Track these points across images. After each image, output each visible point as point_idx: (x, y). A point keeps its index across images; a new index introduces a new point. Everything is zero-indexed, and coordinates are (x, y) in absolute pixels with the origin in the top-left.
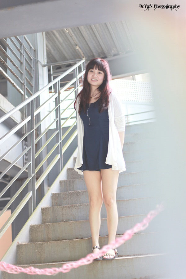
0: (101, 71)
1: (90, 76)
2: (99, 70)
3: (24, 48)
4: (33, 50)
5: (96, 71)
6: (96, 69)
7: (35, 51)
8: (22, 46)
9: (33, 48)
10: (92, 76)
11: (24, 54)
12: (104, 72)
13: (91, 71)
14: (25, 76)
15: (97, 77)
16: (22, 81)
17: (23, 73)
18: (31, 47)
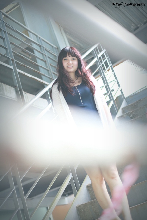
0: (75, 57)
1: (65, 64)
2: (72, 56)
3: (44, 48)
4: (55, 48)
5: (70, 58)
6: (69, 57)
7: (57, 48)
8: (42, 48)
9: (55, 46)
10: (67, 63)
11: (46, 53)
12: (77, 57)
13: (64, 60)
14: (52, 71)
15: (72, 63)
16: (49, 77)
17: (49, 69)
18: (53, 47)
